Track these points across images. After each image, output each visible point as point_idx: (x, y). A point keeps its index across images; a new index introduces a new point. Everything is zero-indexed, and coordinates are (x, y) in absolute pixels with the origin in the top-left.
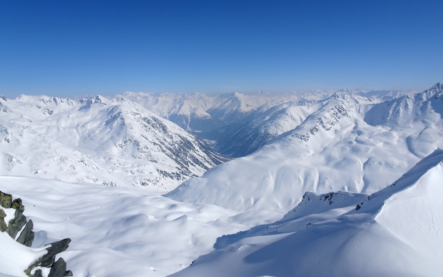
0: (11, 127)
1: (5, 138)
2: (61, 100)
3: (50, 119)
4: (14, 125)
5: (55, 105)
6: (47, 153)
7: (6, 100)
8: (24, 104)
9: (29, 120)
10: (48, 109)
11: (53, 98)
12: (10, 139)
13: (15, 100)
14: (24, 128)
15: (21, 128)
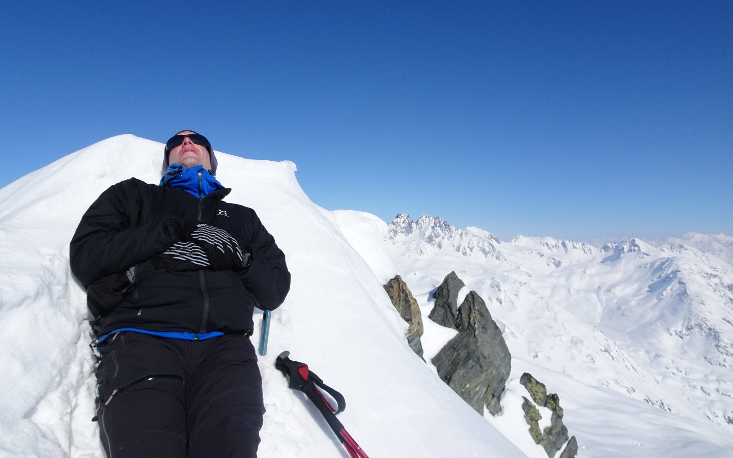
0: (505, 282)
1: (496, 297)
2: (573, 245)
3: (556, 275)
4: (508, 279)
5: (564, 252)
6: (551, 327)
7: (499, 243)
8: (521, 250)
9: (528, 274)
10: (554, 258)
11: (561, 241)
12: (503, 299)
13: (510, 242)
14: (521, 285)
15: (517, 285)
